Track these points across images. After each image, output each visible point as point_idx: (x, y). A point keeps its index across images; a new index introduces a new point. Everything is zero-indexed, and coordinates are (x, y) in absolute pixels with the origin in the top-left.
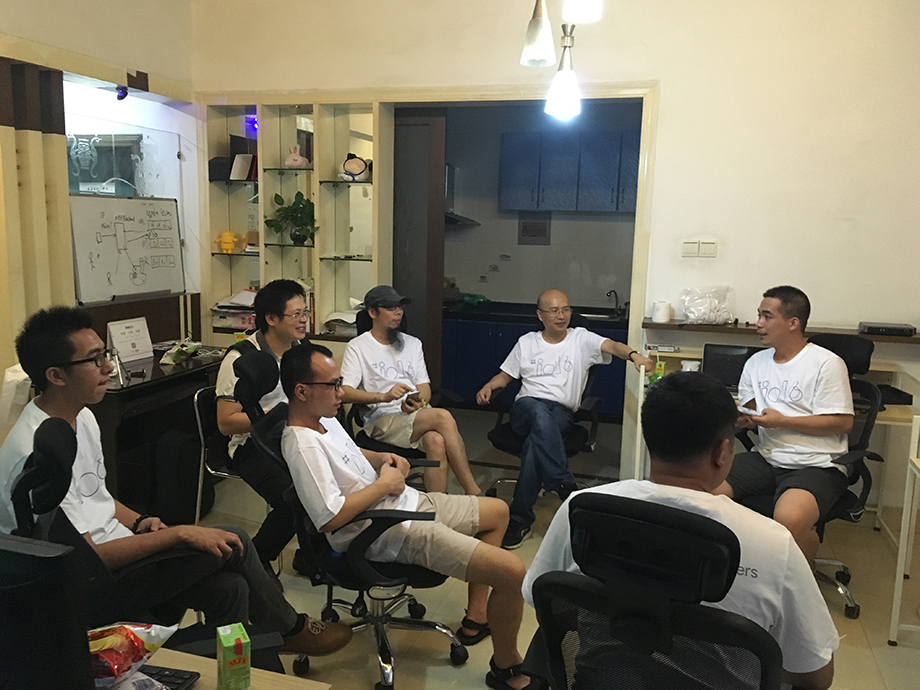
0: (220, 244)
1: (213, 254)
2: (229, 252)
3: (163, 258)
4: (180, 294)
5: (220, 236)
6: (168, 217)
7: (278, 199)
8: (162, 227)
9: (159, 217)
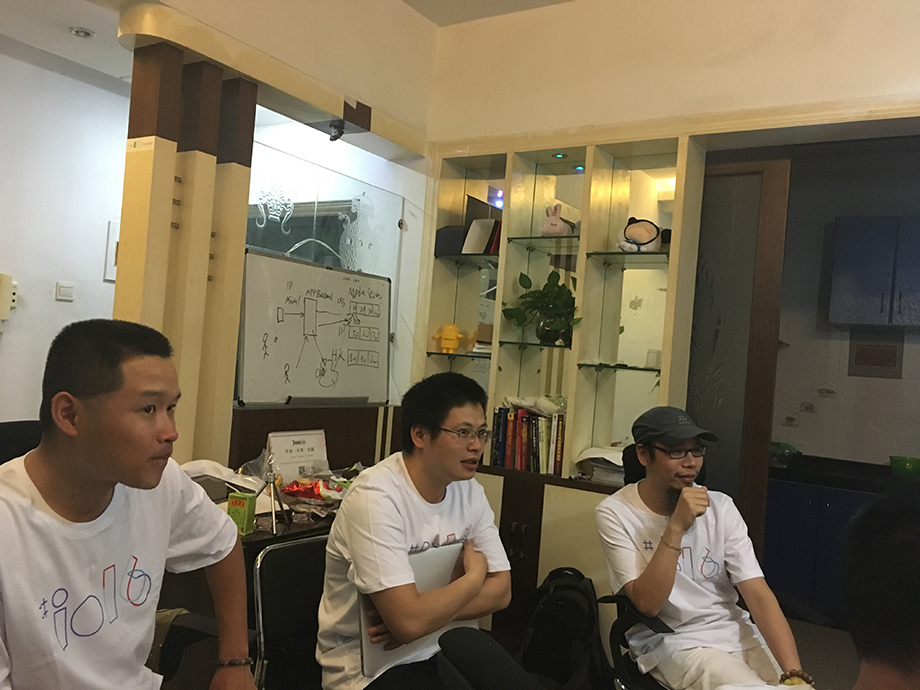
0: (439, 340)
1: (429, 354)
2: (451, 352)
3: (365, 354)
4: (381, 404)
5: (440, 331)
6: (376, 301)
7: (524, 280)
8: (367, 313)
9: (365, 298)
